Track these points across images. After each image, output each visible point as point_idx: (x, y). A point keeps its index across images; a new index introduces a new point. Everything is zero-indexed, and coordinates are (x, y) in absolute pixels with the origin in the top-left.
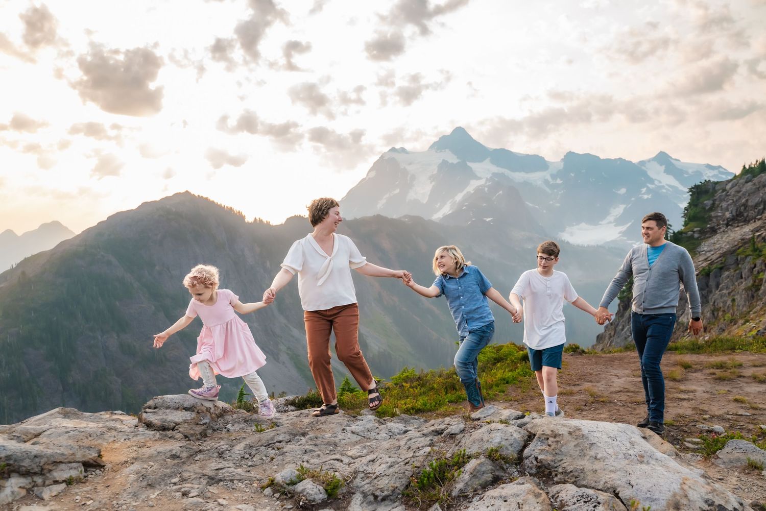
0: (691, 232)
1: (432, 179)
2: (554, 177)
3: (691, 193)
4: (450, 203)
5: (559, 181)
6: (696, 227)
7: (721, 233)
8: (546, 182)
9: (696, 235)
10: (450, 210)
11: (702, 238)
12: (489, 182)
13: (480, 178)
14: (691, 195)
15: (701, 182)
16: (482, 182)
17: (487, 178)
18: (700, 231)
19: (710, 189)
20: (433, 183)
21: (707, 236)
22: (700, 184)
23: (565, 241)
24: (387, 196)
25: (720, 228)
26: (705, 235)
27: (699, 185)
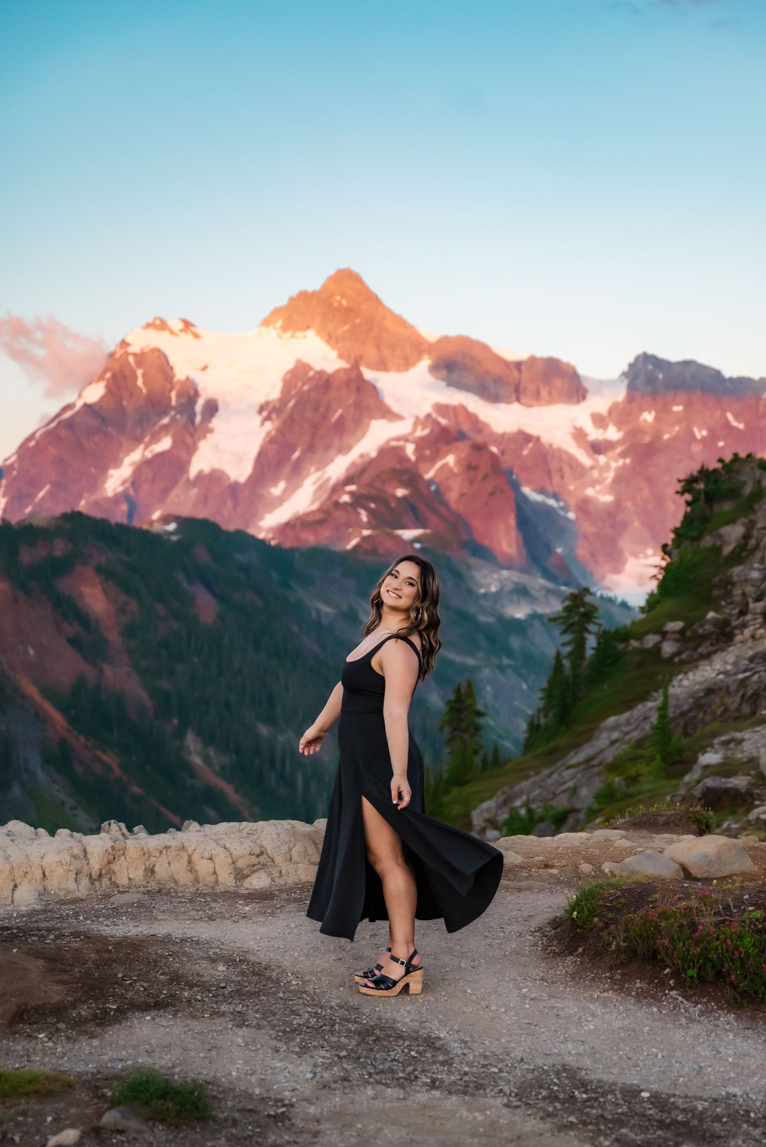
0: (655, 633)
1: (265, 413)
2: (599, 421)
3: (688, 497)
4: (315, 483)
5: (613, 434)
6: (674, 619)
7: (743, 642)
8: (579, 435)
9: (668, 648)
10: (313, 502)
11: (684, 656)
12: (423, 429)
13: (398, 417)
14: (688, 504)
15: (721, 461)
16: (402, 428)
17: (417, 418)
18: (682, 632)
19: (744, 483)
20: (268, 426)
21: (701, 650)
22: (719, 465)
23: (616, 598)
24: (136, 456)
25: (744, 626)
26: (695, 649)
27: (715, 471)
